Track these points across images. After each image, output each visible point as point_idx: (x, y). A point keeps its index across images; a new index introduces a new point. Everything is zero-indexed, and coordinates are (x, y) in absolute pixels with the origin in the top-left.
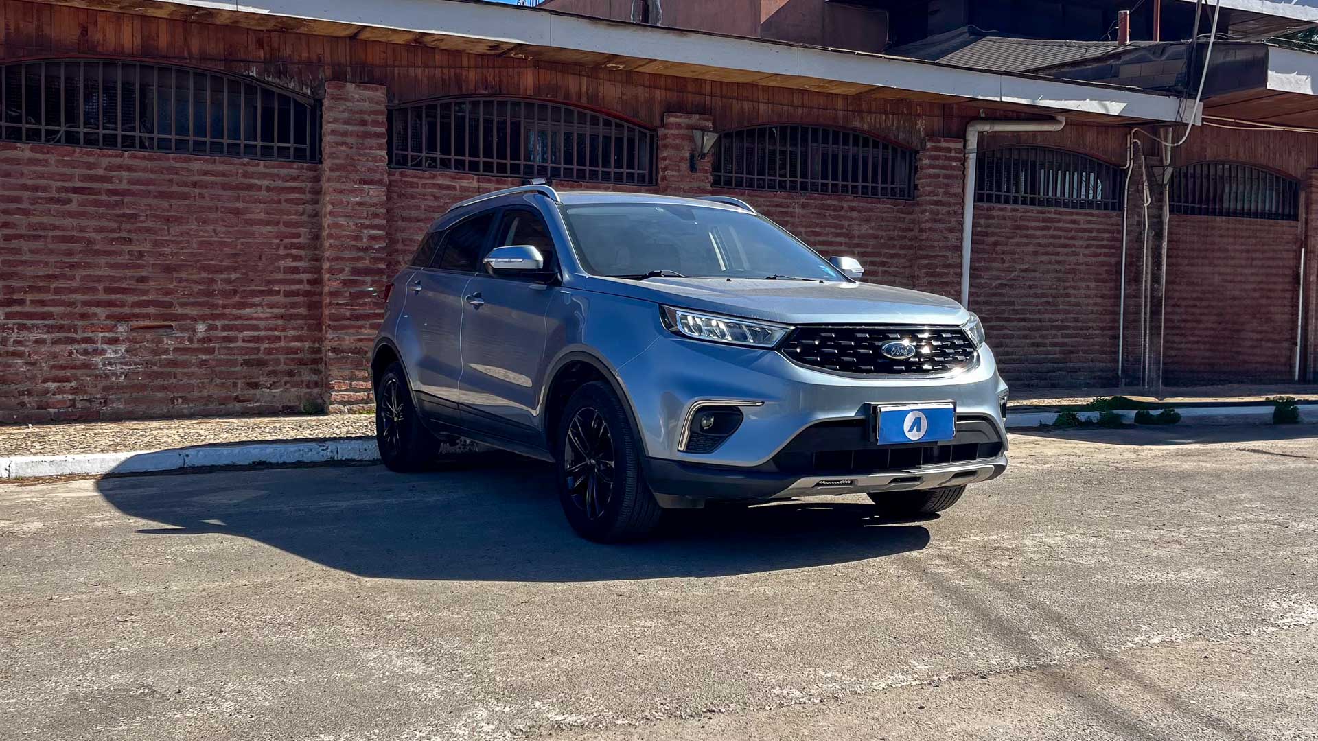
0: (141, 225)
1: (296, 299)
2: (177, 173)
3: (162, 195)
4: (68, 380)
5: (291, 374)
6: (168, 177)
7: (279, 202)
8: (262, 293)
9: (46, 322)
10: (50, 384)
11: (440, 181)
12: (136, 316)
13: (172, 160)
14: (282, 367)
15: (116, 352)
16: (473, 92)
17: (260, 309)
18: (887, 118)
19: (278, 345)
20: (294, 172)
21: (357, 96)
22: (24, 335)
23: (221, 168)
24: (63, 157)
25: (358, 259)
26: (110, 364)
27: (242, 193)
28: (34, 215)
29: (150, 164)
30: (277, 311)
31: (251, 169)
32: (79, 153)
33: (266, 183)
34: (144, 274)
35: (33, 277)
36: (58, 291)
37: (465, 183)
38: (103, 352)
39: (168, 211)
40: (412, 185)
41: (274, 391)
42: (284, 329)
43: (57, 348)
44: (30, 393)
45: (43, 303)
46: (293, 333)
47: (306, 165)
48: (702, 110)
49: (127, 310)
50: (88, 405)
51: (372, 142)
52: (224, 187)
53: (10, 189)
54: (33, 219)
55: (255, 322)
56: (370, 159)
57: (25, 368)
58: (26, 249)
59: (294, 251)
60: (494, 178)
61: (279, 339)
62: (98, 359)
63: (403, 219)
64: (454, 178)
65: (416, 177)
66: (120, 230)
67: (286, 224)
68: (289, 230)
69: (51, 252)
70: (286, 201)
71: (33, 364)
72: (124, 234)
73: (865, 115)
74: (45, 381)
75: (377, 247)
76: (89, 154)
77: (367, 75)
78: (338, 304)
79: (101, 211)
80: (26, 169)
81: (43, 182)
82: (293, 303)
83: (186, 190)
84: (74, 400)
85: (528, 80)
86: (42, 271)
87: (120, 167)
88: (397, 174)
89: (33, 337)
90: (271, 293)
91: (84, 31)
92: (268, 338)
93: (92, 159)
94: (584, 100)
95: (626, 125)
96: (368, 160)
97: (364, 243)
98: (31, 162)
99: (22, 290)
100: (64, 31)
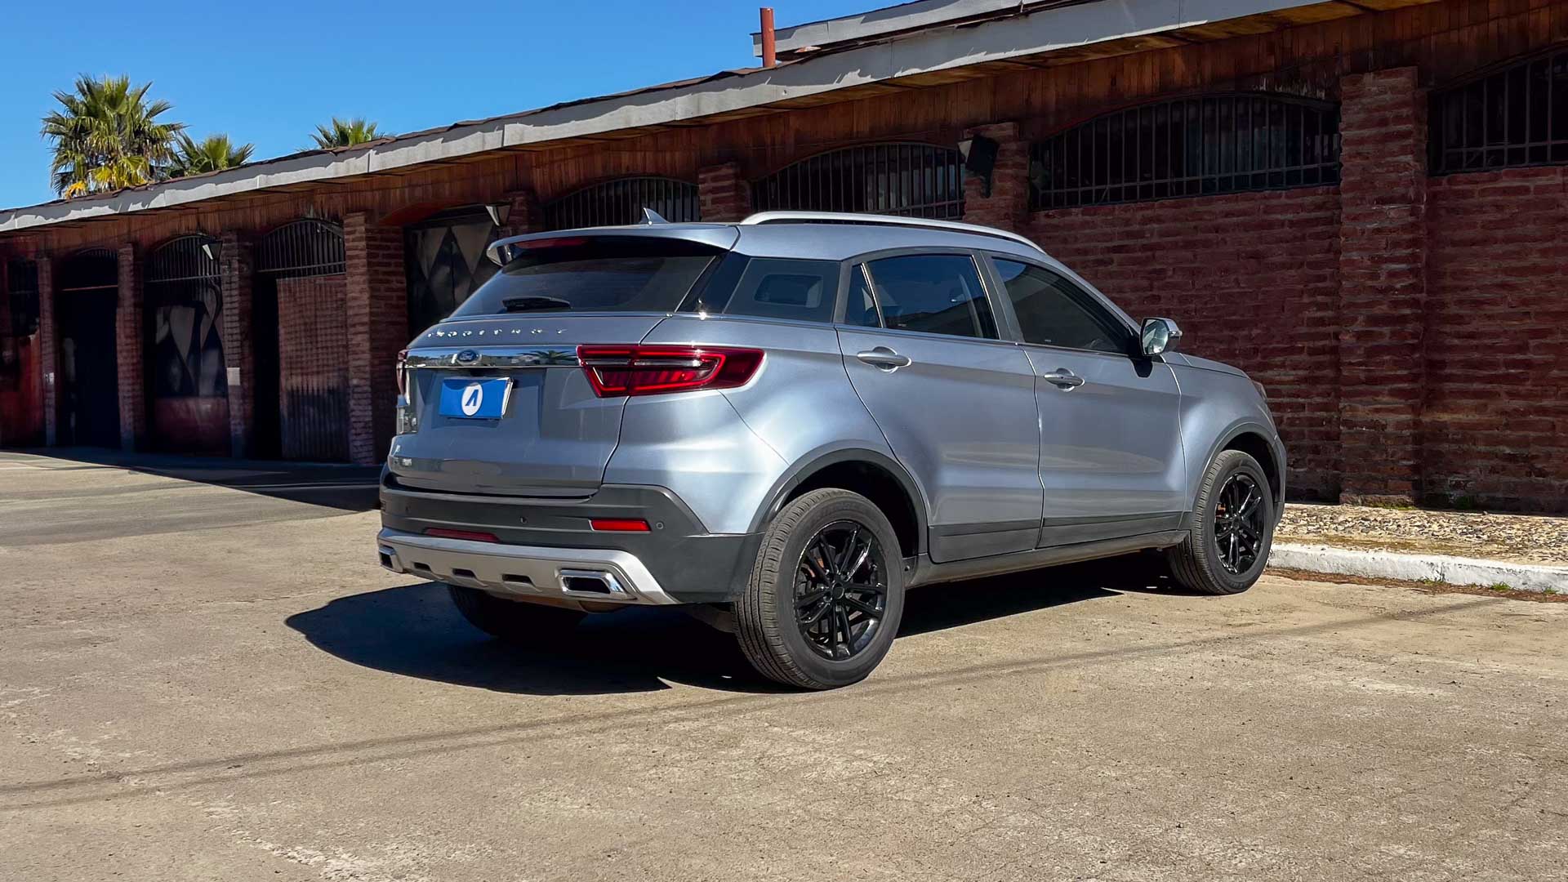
0: (1170, 281)
1: (1322, 358)
2: (1201, 219)
3: (1188, 245)
5: (1316, 450)
6: (1193, 224)
7: (1303, 238)
8: (1284, 351)
11: (1503, 184)
13: (1196, 205)
14: (1306, 442)
17: (1282, 371)
19: (1302, 415)
20: (1319, 199)
21: (1375, 89)
23: (1242, 206)
24: (1107, 215)
25: (1370, 305)
27: (1265, 232)
29: (1177, 212)
30: (1301, 373)
31: (1274, 202)
32: (1119, 210)
33: (1290, 216)
37: (1542, 181)
39: (1192, 262)
40: (1464, 195)
41: (1298, 470)
42: (1308, 395)
46: (1319, 400)
47: (1332, 187)
51: (1394, 146)
52: (1246, 227)
53: (1067, 255)
55: (1279, 387)
56: (1391, 169)
59: (1320, 298)
61: (1303, 406)
63: (1454, 244)
64: (1525, 176)
65: (1470, 182)
66: (1151, 288)
67: (1311, 265)
68: (1312, 272)
70: (1310, 236)
75: (1398, 286)
76: (1127, 210)
77: (1388, 58)
78: (1351, 364)
79: (1136, 269)
82: (1319, 362)
83: (1210, 236)
87: (1151, 220)
88: (1444, 182)
90: (1293, 351)
92: (1291, 406)
93: (1128, 215)
96: (1388, 172)
97: (1383, 281)
98: (1084, 225)
100: (1097, 86)
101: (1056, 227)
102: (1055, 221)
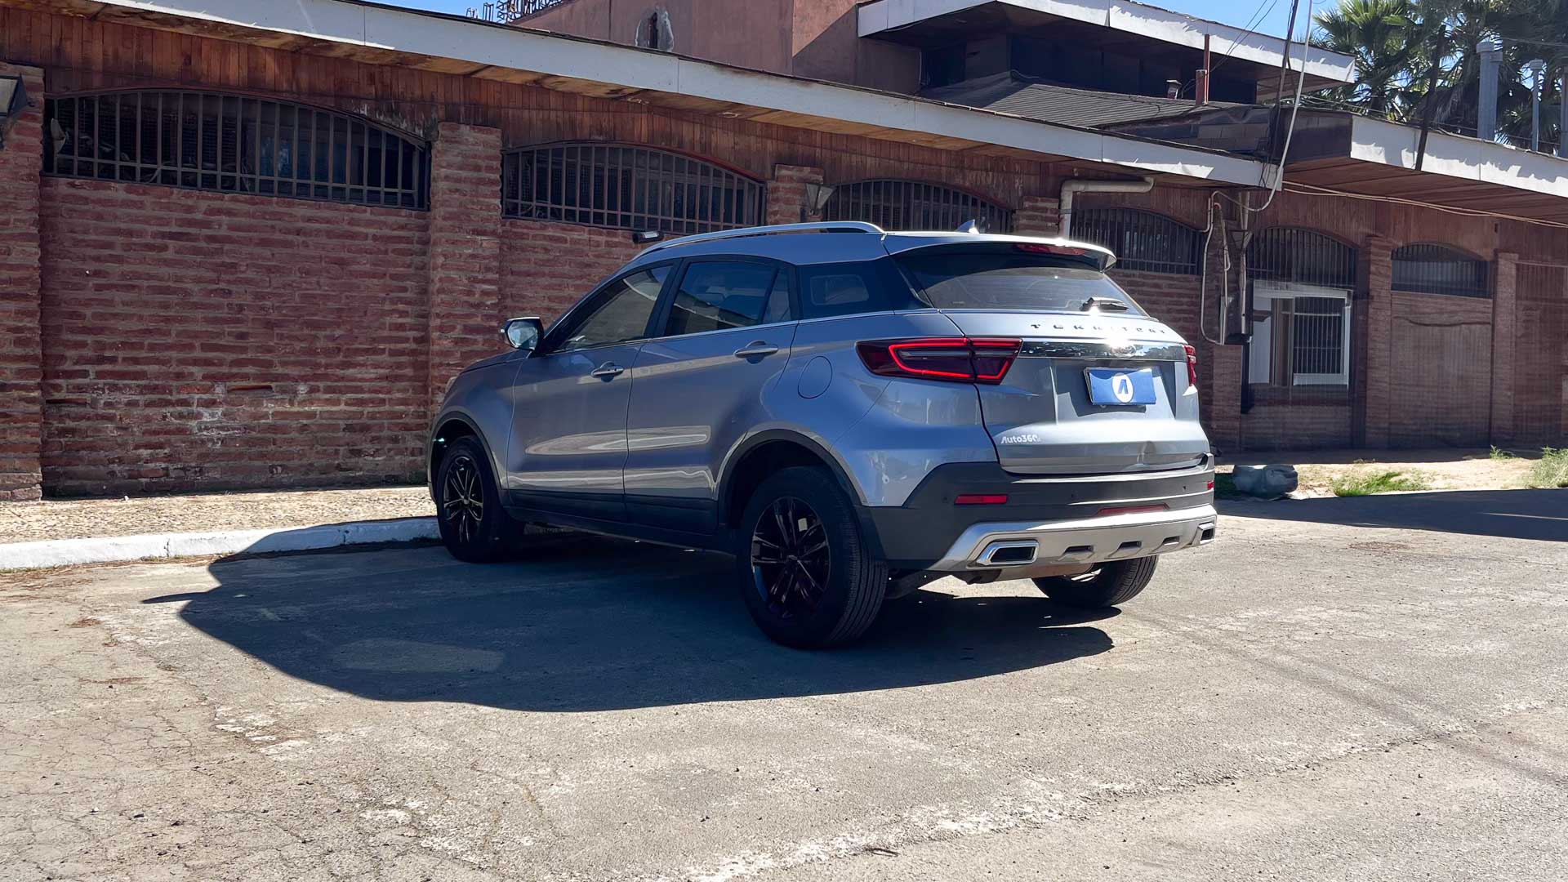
0: (242, 276)
1: (403, 359)
2: (280, 219)
3: (264, 243)
4: (161, 446)
5: (395, 440)
6: (270, 223)
7: (386, 252)
8: (366, 351)
9: (139, 382)
10: (141, 450)
11: (550, 232)
12: (233, 376)
13: (275, 204)
14: (386, 433)
15: (212, 415)
16: (588, 138)
17: (364, 369)
18: (987, 175)
19: (382, 409)
20: (402, 220)
21: (471, 139)
22: (116, 396)
23: (327, 214)
24: (160, 198)
25: (468, 316)
26: (206, 429)
27: (348, 242)
28: (128, 262)
29: (251, 208)
30: (381, 371)
31: (356, 215)
32: (177, 194)
33: (371, 231)
34: (244, 330)
35: (127, 332)
36: (152, 348)
37: (576, 235)
38: (198, 416)
39: (269, 260)
40: (522, 236)
41: (377, 459)
42: (389, 392)
43: (150, 411)
44: (121, 461)
45: (136, 361)
46: (399, 395)
47: (414, 212)
48: (812, 162)
49: (225, 370)
50: (182, 474)
51: (486, 190)
52: (329, 234)
53: (102, 233)
54: (126, 268)
55: (359, 384)
56: (484, 208)
57: (116, 433)
58: (117, 299)
59: (401, 307)
60: (605, 231)
61: (383, 401)
62: (193, 423)
63: (512, 273)
64: (564, 229)
65: (527, 227)
66: (218, 281)
67: (393, 277)
68: (395, 283)
69: (146, 304)
70: (394, 251)
71: (125, 429)
72: (222, 285)
73: (967, 171)
74: (137, 447)
75: (489, 303)
76: (187, 196)
77: (481, 118)
78: (448, 365)
79: (199, 260)
80: (120, 211)
81: (137, 226)
82: (399, 363)
83: (290, 237)
84: (166, 469)
85: (642, 127)
86: (135, 325)
87: (219, 212)
89: (124, 399)
90: (375, 352)
91: (188, 60)
92: (372, 401)
93: (190, 202)
94: (697, 149)
95: (736, 176)
96: (481, 209)
97: (477, 296)
98: (125, 204)
99: (114, 346)
100: (165, 59)
101: (86, 200)
102: (83, 193)
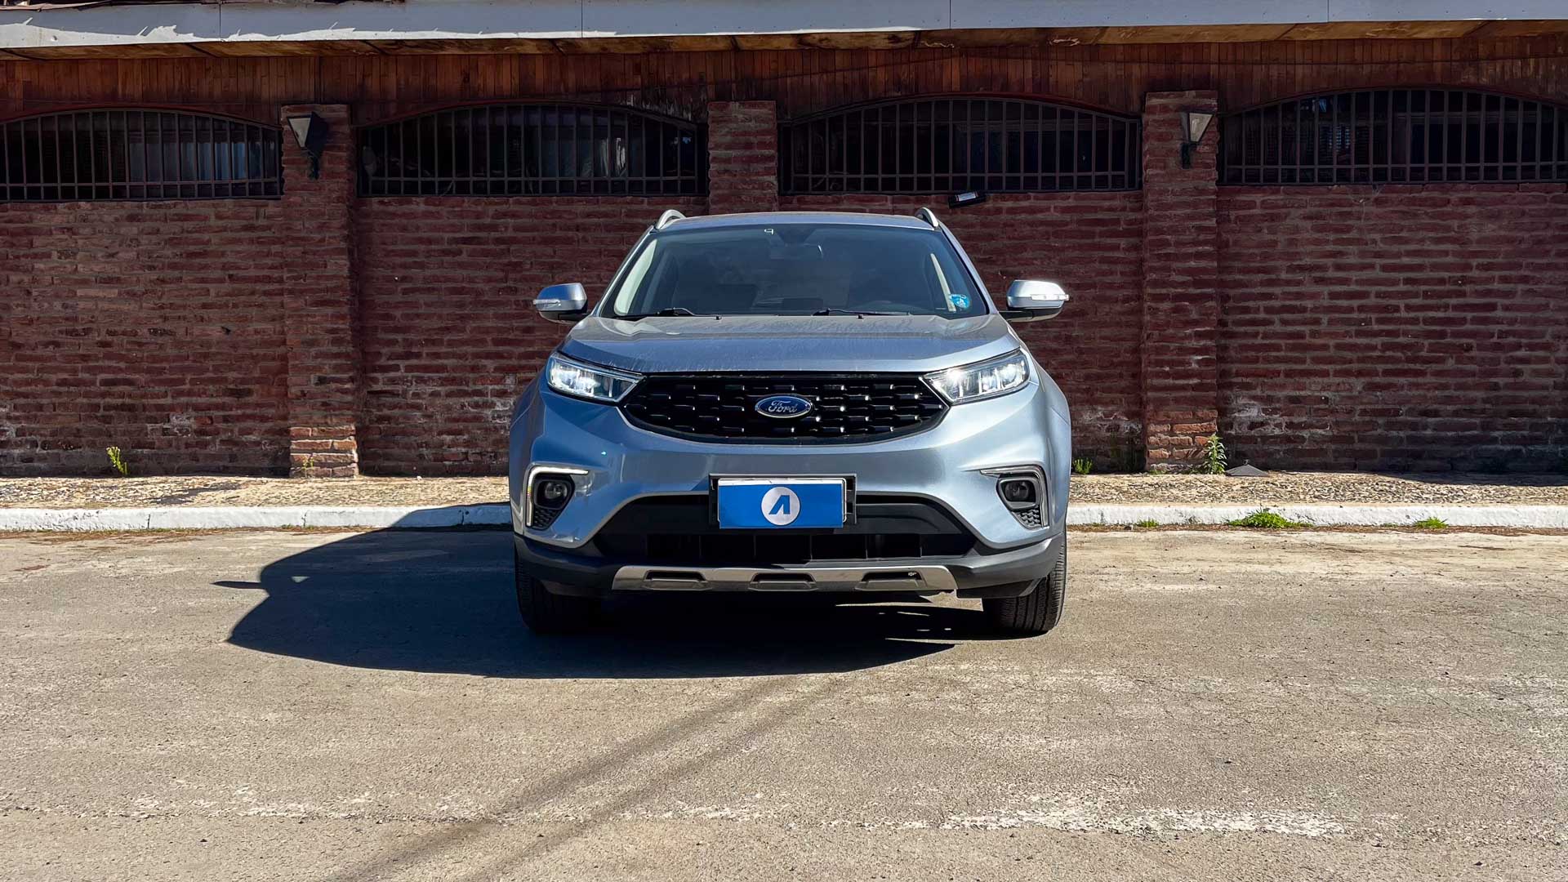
0: (528, 273)
2: (560, 217)
3: (546, 241)
4: (459, 433)
6: (551, 222)
9: (441, 375)
10: (445, 436)
11: (844, 206)
12: (523, 368)
13: (555, 203)
15: (504, 405)
16: (883, 96)
18: (1525, 65)
21: (741, 116)
22: (422, 388)
23: (603, 208)
24: (453, 207)
26: (499, 417)
28: (428, 268)
29: (533, 209)
31: (635, 207)
32: (468, 203)
34: (530, 324)
35: (428, 330)
36: (451, 343)
38: (493, 405)
39: (552, 257)
43: (450, 401)
44: (427, 445)
45: (437, 356)
47: (692, 197)
48: (1202, 84)
49: (514, 362)
50: (479, 458)
51: (760, 167)
52: (608, 228)
53: (407, 244)
54: (428, 273)
56: (756, 186)
57: (423, 421)
58: (422, 301)
60: (912, 197)
62: (488, 412)
66: (506, 279)
69: (444, 304)
71: (430, 417)
72: (510, 284)
73: (1484, 64)
74: (440, 433)
76: (477, 204)
77: (752, 92)
79: (488, 261)
80: (421, 222)
81: (436, 235)
83: (570, 234)
84: (466, 453)
85: (953, 73)
86: (436, 324)
87: (505, 215)
88: (795, 201)
89: (429, 389)
91: (466, 79)
93: (479, 208)
94: (1029, 89)
95: (1094, 114)
96: (754, 188)
98: (426, 215)
99: (419, 343)
100: (449, 80)
101: (394, 215)
102: (391, 209)
